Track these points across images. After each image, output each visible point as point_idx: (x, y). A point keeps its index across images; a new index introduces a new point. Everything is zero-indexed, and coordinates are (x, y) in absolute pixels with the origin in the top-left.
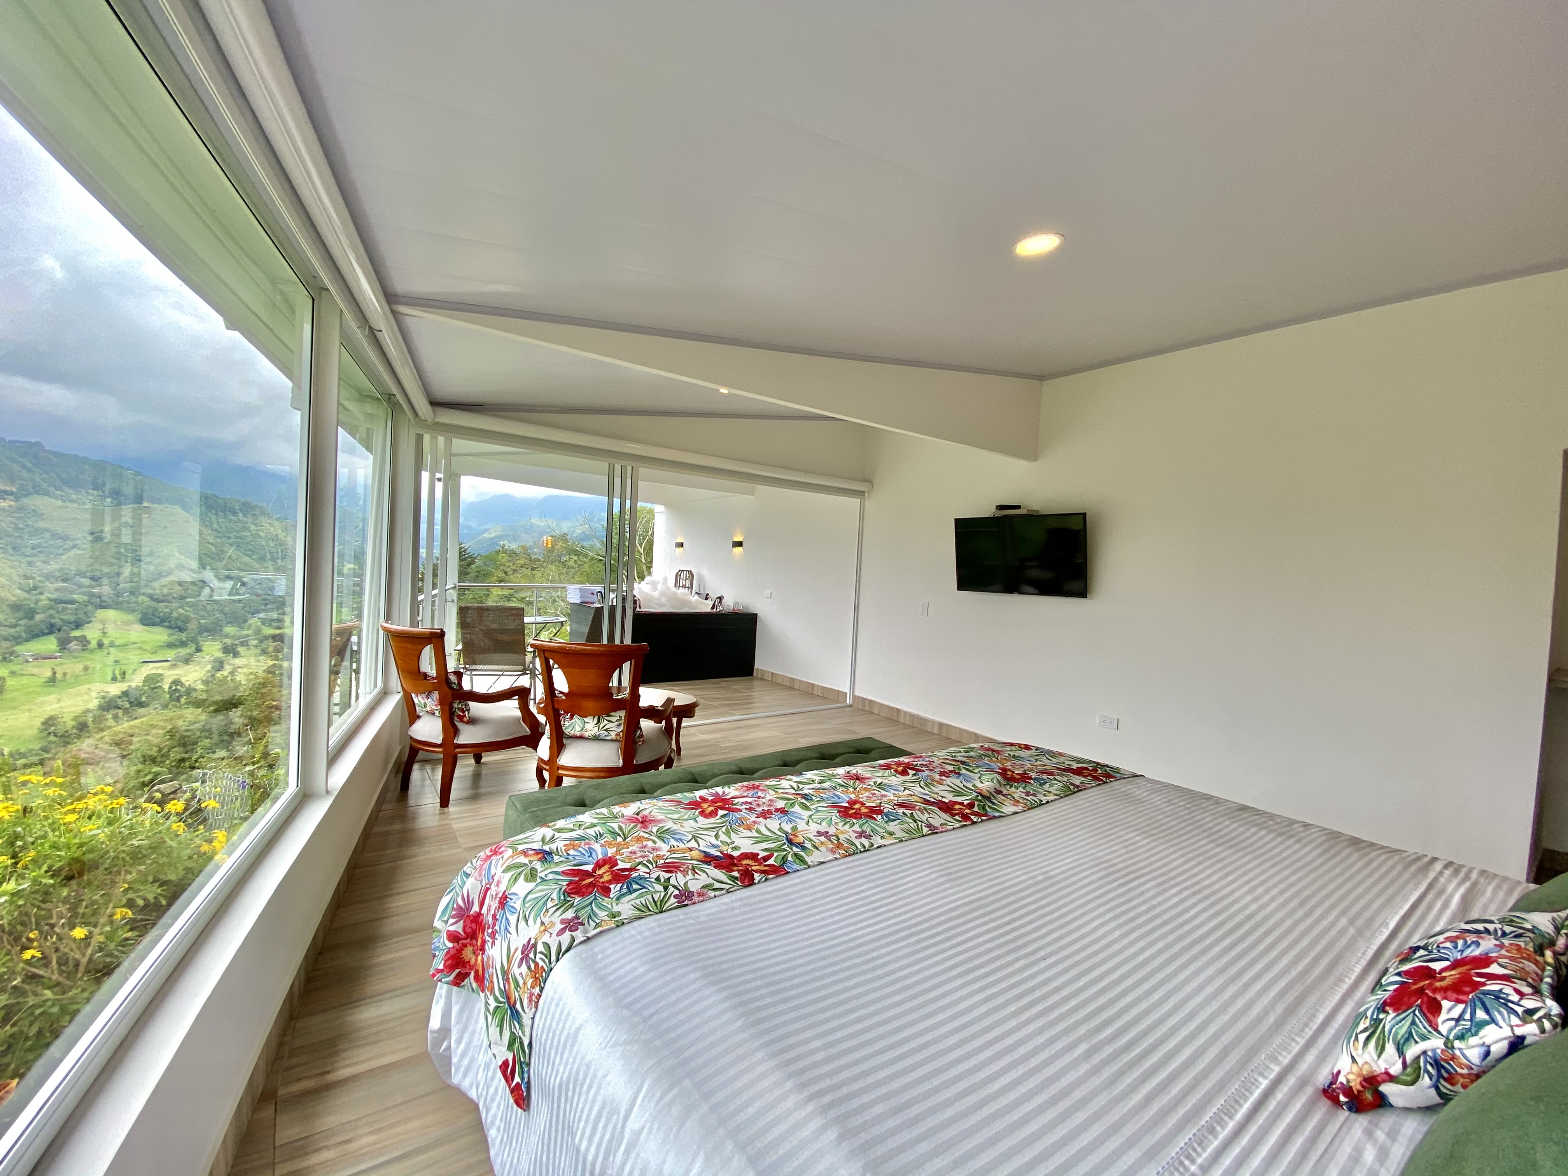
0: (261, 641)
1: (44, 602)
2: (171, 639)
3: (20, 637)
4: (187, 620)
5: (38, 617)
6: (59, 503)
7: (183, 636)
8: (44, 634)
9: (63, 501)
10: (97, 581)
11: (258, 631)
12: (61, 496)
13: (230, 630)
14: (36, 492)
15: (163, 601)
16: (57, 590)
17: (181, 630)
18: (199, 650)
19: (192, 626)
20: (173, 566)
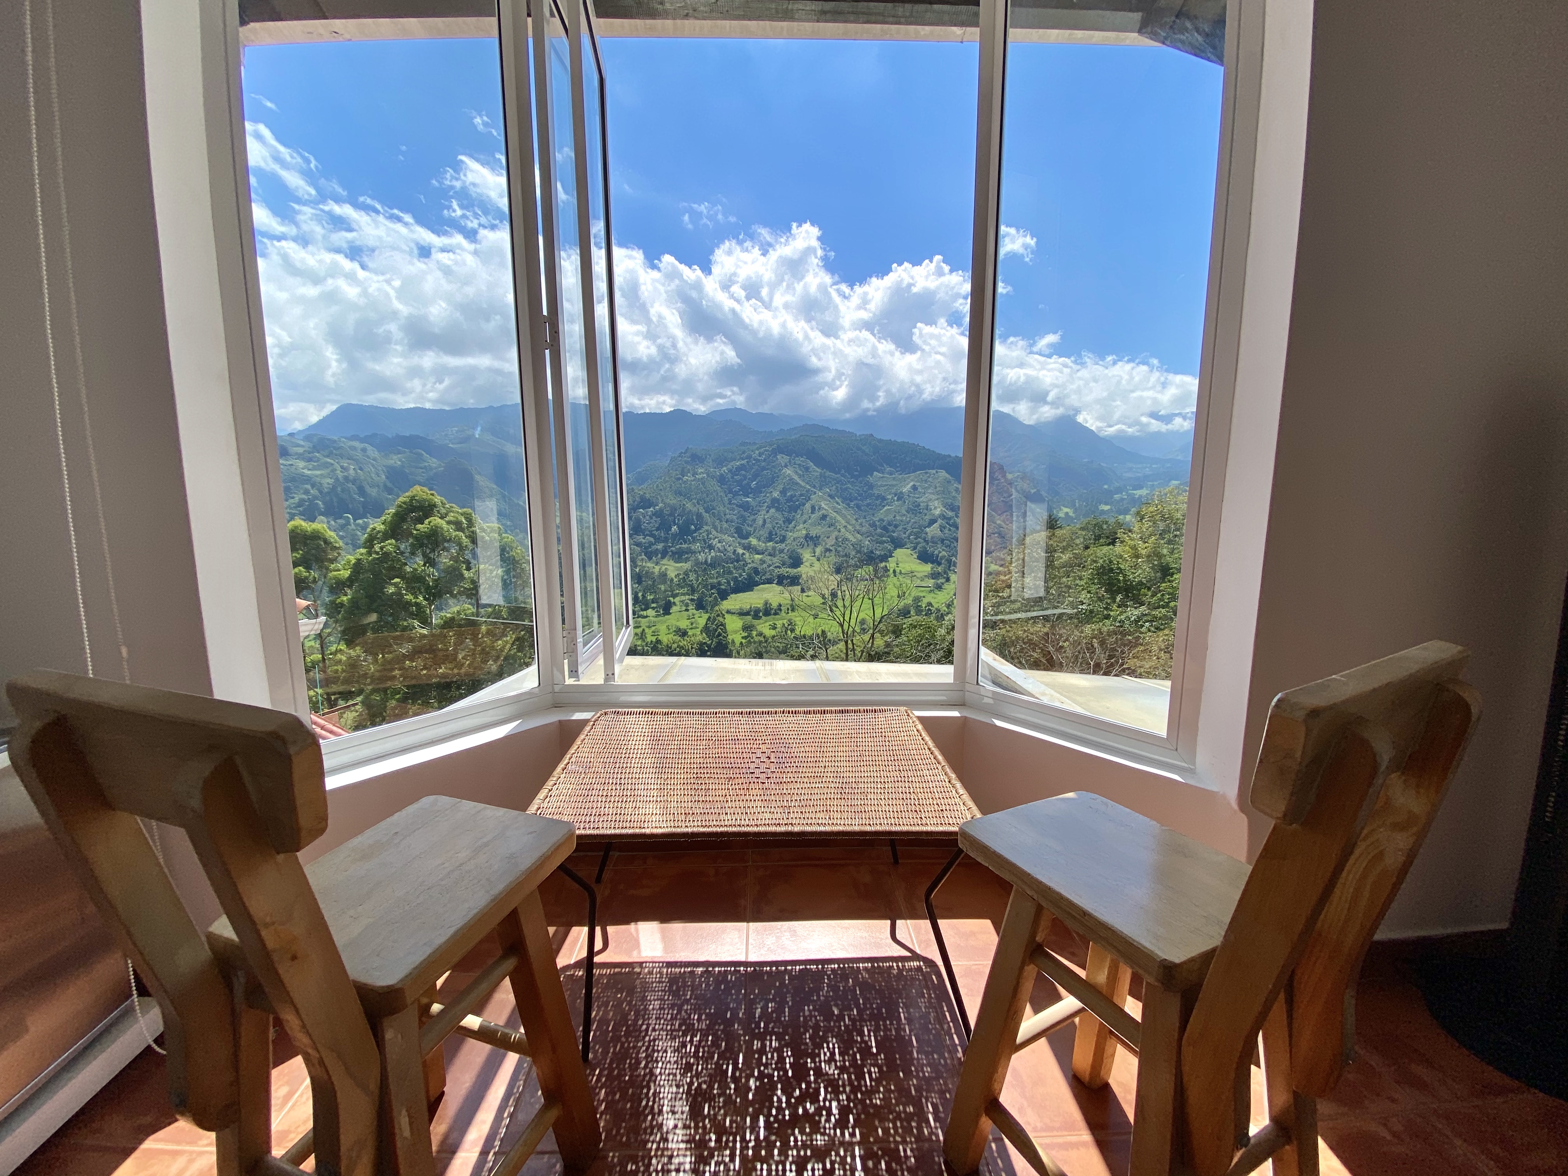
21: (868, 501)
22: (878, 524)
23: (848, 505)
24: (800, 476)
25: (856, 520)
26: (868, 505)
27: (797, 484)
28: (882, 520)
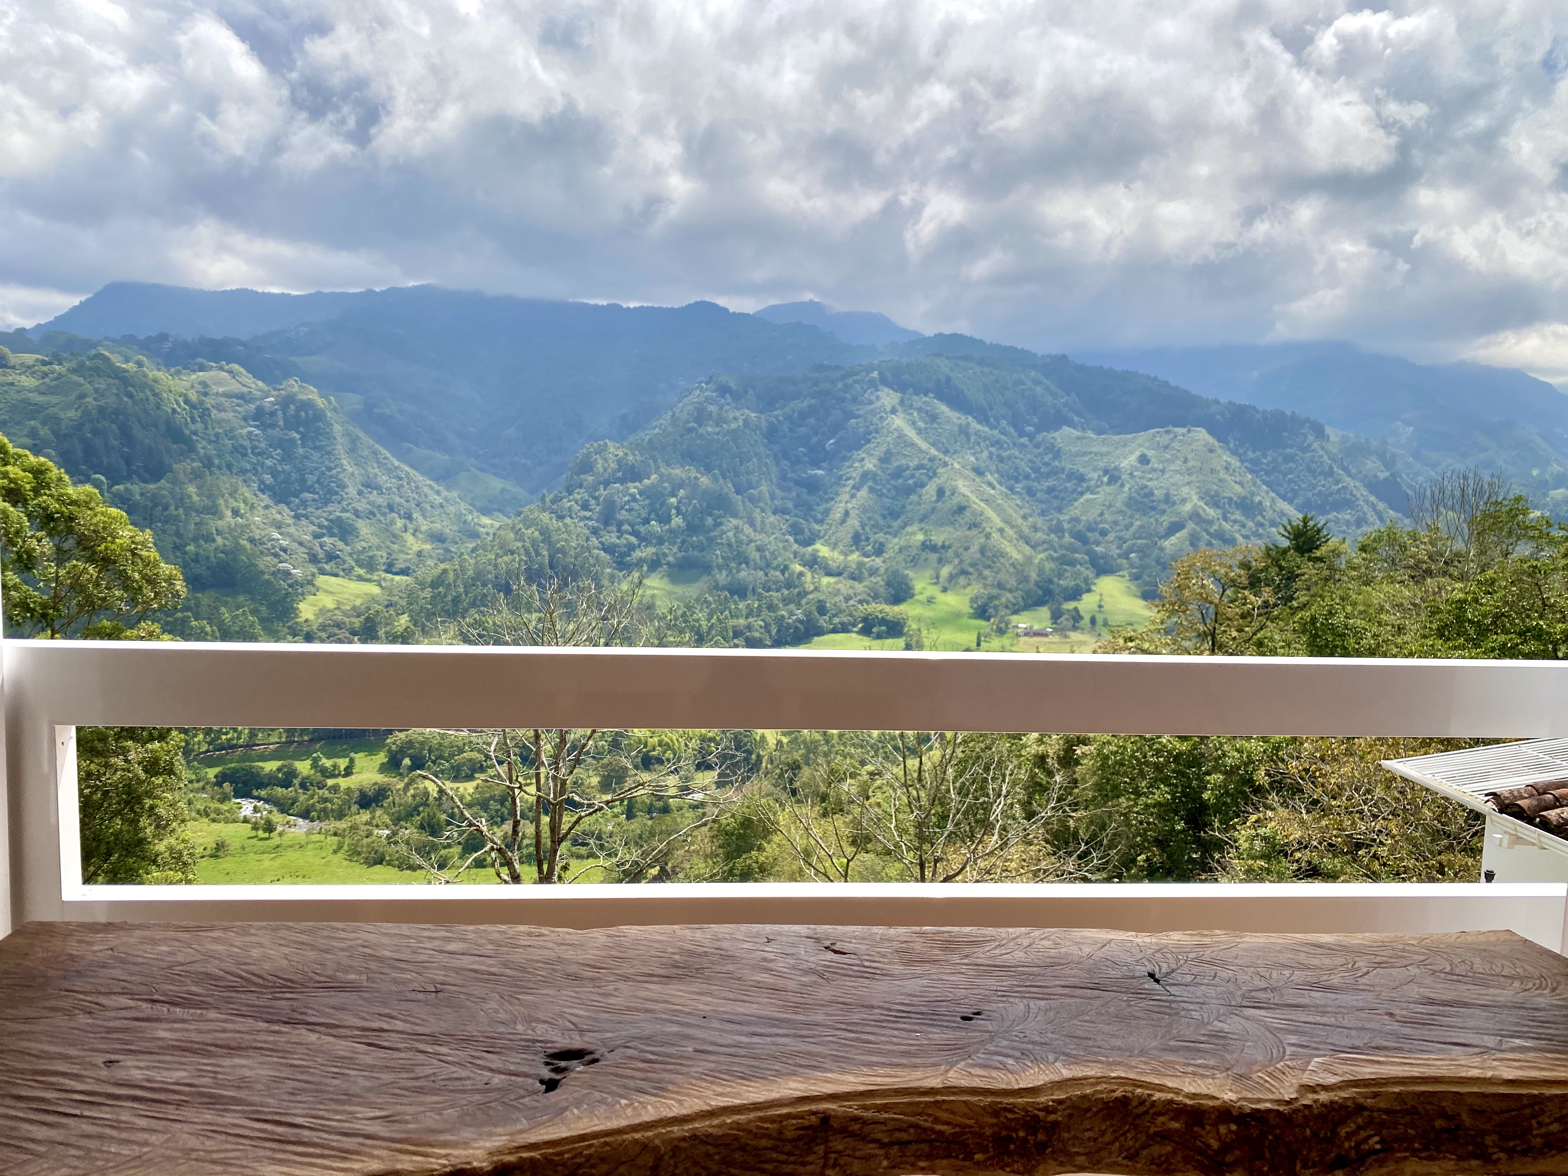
8: (1039, 603)
12: (1081, 423)
21: (1051, 482)
22: (1066, 526)
23: (1011, 489)
24: (919, 431)
25: (1024, 517)
26: (1050, 490)
27: (913, 445)
28: (1075, 520)
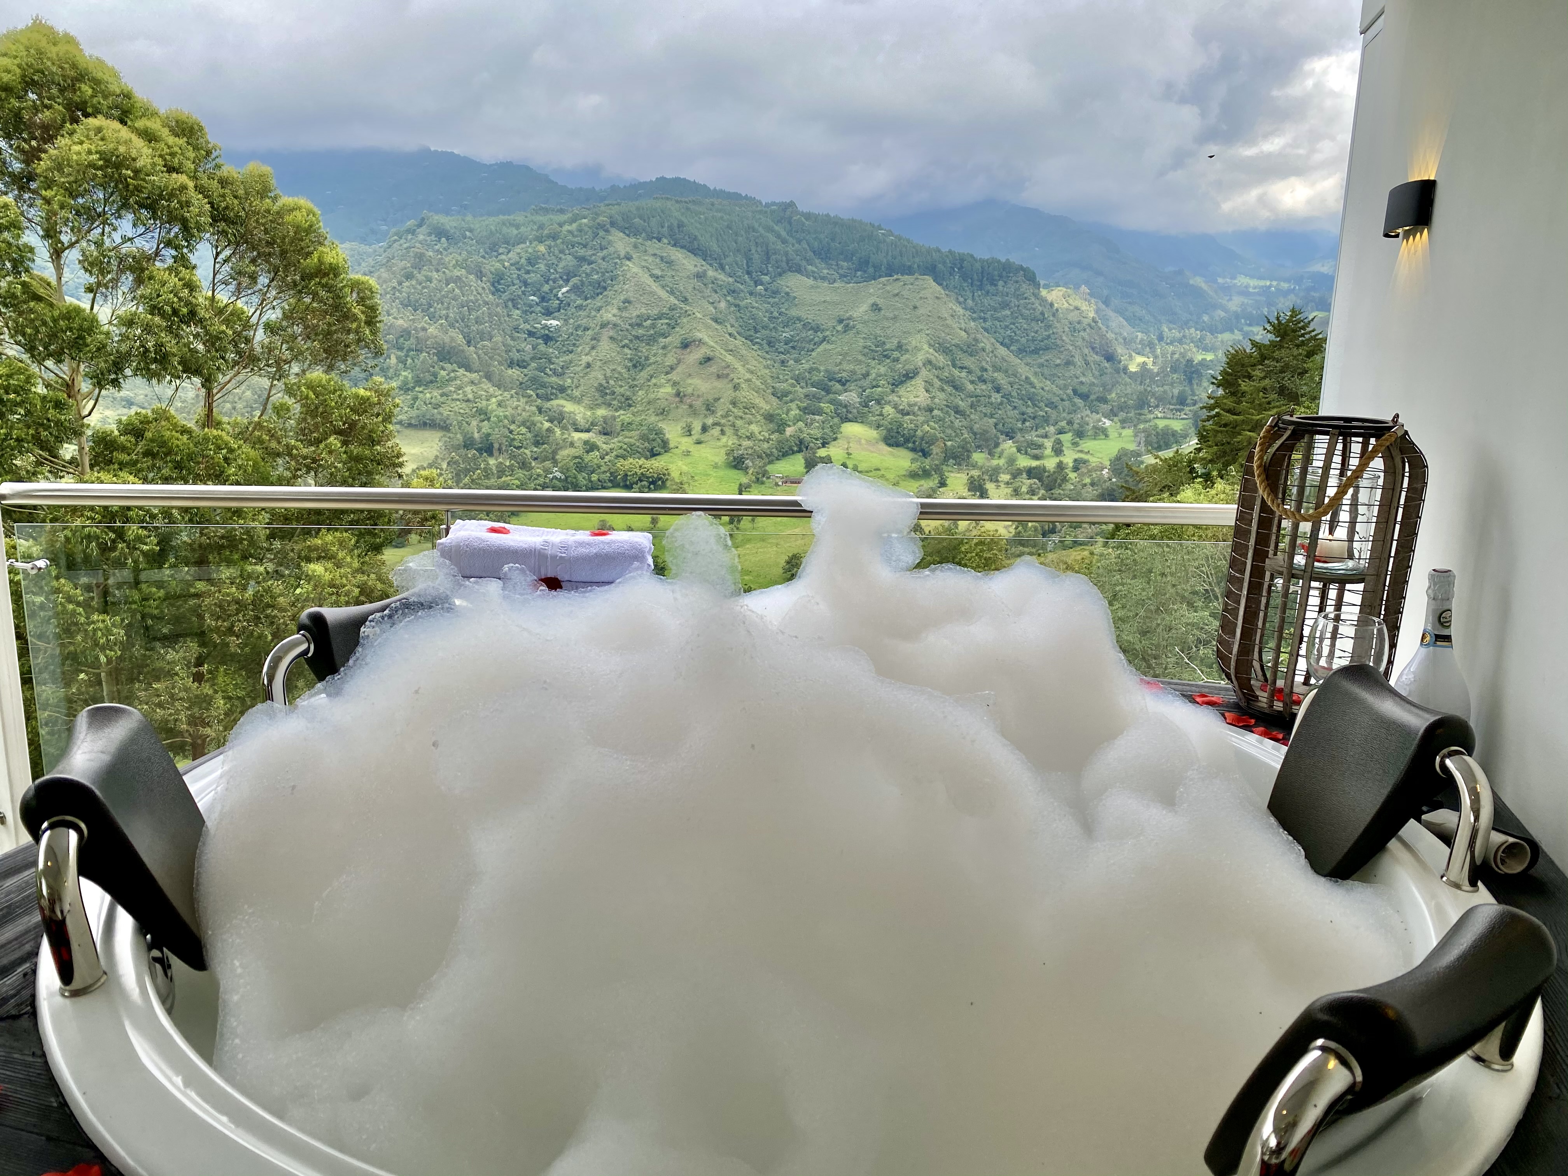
0: (1014, 476)
1: (795, 412)
2: (915, 466)
3: (772, 454)
4: (932, 441)
5: (789, 431)
6: (811, 282)
7: (927, 463)
8: (794, 453)
9: (815, 278)
10: (844, 385)
11: (1011, 461)
12: (813, 272)
13: (978, 457)
14: (790, 270)
15: (908, 414)
16: (806, 396)
17: (925, 454)
18: (943, 484)
19: (936, 450)
20: (920, 364)
21: (789, 332)
23: (751, 339)
24: (656, 278)
25: (768, 367)
26: (789, 340)
27: (652, 293)
28: (815, 369)
